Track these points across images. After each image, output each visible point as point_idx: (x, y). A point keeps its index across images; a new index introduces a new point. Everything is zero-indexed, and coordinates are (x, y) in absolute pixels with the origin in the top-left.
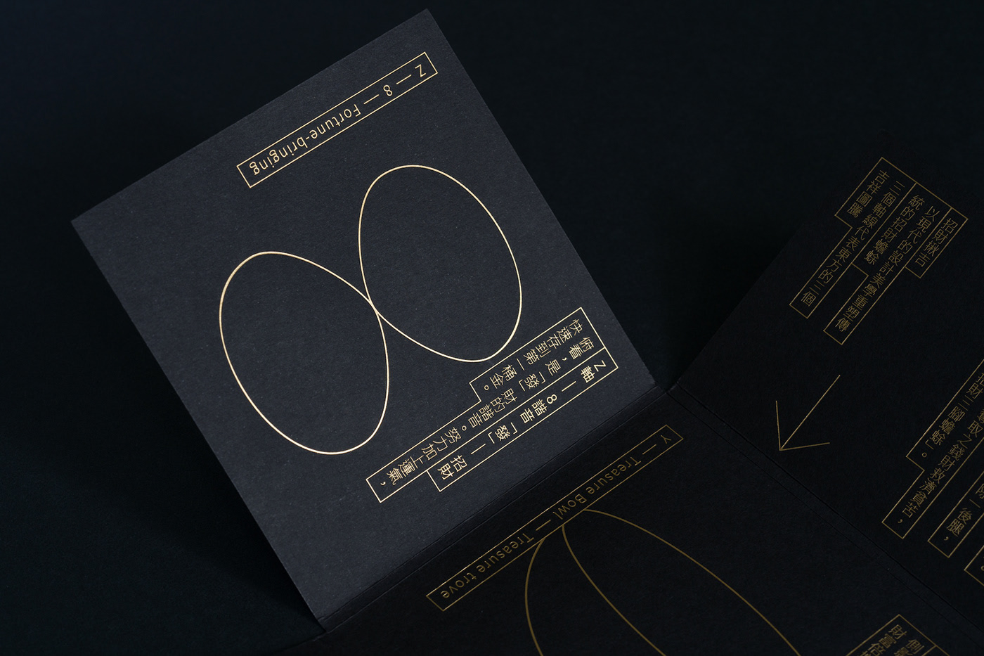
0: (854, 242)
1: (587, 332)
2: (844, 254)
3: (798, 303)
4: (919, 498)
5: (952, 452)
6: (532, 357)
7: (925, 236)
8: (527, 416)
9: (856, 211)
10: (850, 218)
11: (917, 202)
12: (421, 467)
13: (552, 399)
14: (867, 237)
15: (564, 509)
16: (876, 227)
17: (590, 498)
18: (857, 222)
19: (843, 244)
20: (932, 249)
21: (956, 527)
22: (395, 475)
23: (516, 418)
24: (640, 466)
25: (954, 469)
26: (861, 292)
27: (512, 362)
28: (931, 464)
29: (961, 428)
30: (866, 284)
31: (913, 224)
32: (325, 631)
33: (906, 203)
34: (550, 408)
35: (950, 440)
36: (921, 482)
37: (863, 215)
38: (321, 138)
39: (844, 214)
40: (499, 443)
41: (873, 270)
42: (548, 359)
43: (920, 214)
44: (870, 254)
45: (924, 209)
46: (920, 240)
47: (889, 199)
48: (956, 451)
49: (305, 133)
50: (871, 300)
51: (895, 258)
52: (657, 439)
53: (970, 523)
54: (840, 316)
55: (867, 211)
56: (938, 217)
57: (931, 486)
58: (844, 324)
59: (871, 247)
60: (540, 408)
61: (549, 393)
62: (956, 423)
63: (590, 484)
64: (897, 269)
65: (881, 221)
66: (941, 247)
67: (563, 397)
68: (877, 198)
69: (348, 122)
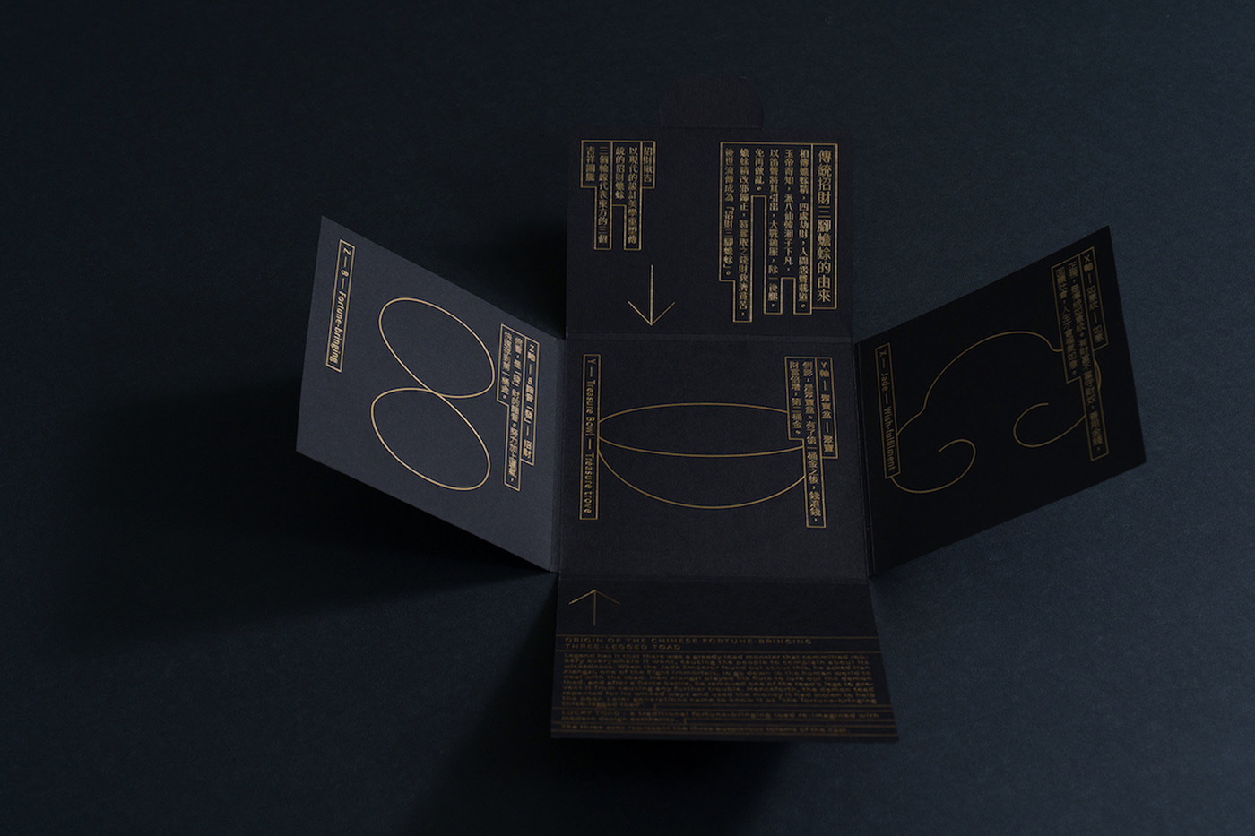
0: (603, 194)
1: (514, 336)
2: (603, 204)
3: (599, 245)
4: (743, 296)
5: (741, 262)
6: (507, 366)
7: (639, 165)
8: (530, 398)
9: (590, 178)
10: (590, 183)
11: (620, 151)
12: (517, 459)
13: (530, 380)
14: (608, 186)
15: (589, 430)
16: (609, 178)
17: (594, 415)
18: (597, 182)
19: (599, 199)
20: (649, 169)
21: (773, 296)
22: (512, 472)
23: (527, 403)
24: (597, 383)
25: (749, 270)
26: (628, 216)
27: (502, 375)
28: (736, 275)
29: (736, 247)
30: (628, 211)
31: (628, 164)
32: (558, 573)
33: (615, 156)
34: (533, 386)
35: (736, 258)
36: (737, 288)
37: (597, 176)
38: (343, 320)
39: (585, 183)
40: (532, 421)
41: (626, 201)
42: (512, 363)
43: (627, 156)
44: (617, 194)
45: (627, 152)
46: (638, 169)
47: (603, 159)
48: (743, 260)
49: (335, 324)
50: (637, 217)
51: (632, 187)
52: (588, 366)
53: (778, 290)
54: (627, 236)
55: (597, 173)
56: (638, 151)
57: (744, 286)
58: (632, 239)
59: (615, 190)
60: (530, 389)
61: (526, 380)
62: (732, 246)
63: (586, 409)
64: (638, 192)
65: (609, 173)
66: (652, 165)
67: (533, 376)
68: (597, 163)
69: (345, 303)
